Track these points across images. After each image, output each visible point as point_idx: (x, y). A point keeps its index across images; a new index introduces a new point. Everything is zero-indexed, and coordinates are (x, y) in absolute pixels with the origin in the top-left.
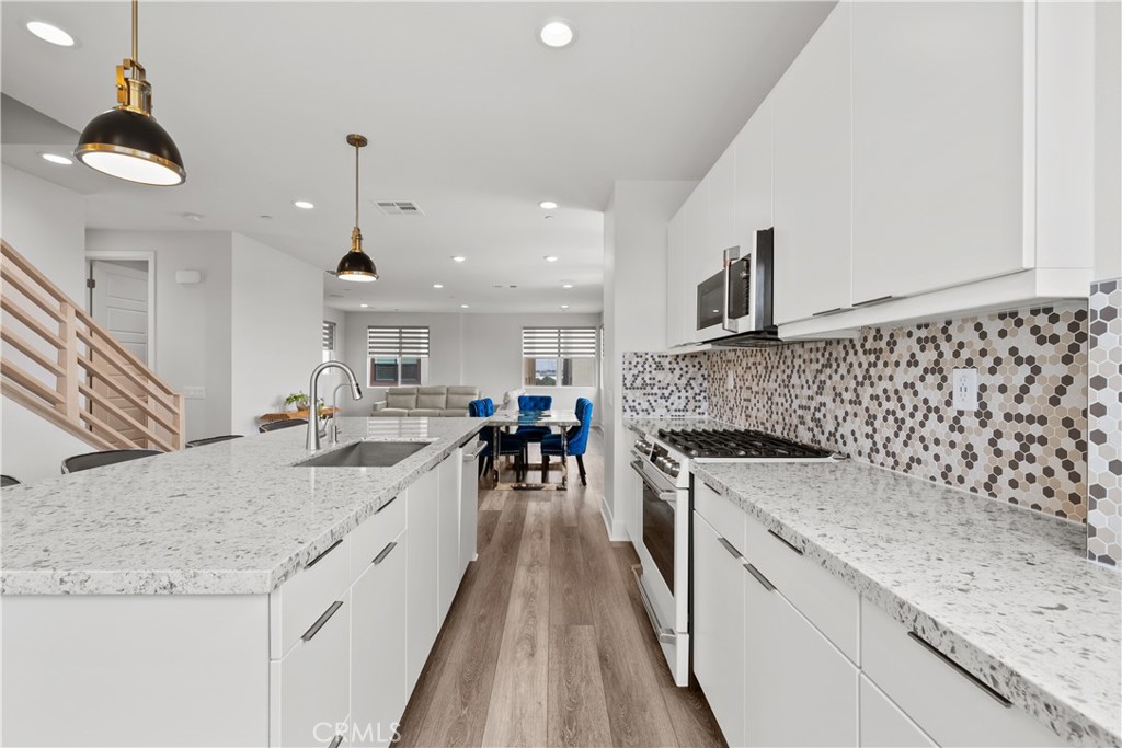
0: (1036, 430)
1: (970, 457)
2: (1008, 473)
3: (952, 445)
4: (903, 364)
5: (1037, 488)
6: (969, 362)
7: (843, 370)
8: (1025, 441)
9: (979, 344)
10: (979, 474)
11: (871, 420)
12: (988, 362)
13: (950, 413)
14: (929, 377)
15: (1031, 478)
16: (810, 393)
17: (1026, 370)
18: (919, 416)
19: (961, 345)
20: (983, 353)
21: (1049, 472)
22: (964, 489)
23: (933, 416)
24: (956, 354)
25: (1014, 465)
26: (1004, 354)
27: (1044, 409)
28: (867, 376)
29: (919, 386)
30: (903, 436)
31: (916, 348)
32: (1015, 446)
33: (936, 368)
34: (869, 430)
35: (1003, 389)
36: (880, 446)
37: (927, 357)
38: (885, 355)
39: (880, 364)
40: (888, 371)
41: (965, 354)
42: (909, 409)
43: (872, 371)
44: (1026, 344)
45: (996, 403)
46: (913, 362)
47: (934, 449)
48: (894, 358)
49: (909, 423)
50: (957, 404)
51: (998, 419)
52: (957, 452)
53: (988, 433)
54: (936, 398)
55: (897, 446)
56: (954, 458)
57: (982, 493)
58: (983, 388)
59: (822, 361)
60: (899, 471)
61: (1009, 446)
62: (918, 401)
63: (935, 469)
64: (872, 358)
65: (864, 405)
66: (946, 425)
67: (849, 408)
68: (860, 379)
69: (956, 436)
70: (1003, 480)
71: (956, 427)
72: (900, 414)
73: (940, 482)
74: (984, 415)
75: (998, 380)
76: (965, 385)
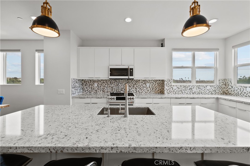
0: (153, 88)
1: (148, 91)
2: (151, 91)
3: (146, 90)
4: (141, 83)
5: (153, 92)
6: (148, 83)
7: (131, 83)
8: (153, 89)
9: (149, 81)
10: (149, 92)
11: (136, 89)
12: (150, 83)
13: (147, 87)
14: (144, 84)
15: (153, 91)
16: (124, 86)
17: (153, 83)
18: (143, 88)
19: (147, 81)
20: (149, 82)
21: (154, 91)
22: (148, 93)
23: (144, 88)
24: (147, 82)
25: (152, 91)
26: (151, 82)
27: (154, 86)
28: (135, 84)
29: (143, 85)
30: (141, 90)
31: (142, 81)
32: (152, 89)
33: (145, 83)
34: (136, 90)
35: (151, 85)
36: (137, 91)
37: (144, 82)
38: (138, 82)
39: (137, 83)
40: (139, 83)
41: (148, 82)
42: (142, 87)
43: (136, 83)
44: (153, 82)
45: (150, 86)
46: (142, 82)
47: (144, 91)
48: (139, 82)
49: (142, 88)
50: (147, 86)
51: (151, 87)
52: (147, 90)
53: (150, 88)
54: (145, 86)
55: (140, 91)
56: (147, 91)
57: (149, 93)
58: (149, 85)
59: (126, 82)
60: (140, 93)
61: (151, 89)
62: (143, 86)
63: (145, 92)
64: (136, 82)
65: (135, 87)
66: (146, 88)
67: (132, 88)
68: (134, 84)
69: (147, 89)
70: (151, 92)
71: (147, 88)
72: (140, 88)
73: (145, 93)
74: (149, 87)
75: (151, 84)
76: (148, 85)
